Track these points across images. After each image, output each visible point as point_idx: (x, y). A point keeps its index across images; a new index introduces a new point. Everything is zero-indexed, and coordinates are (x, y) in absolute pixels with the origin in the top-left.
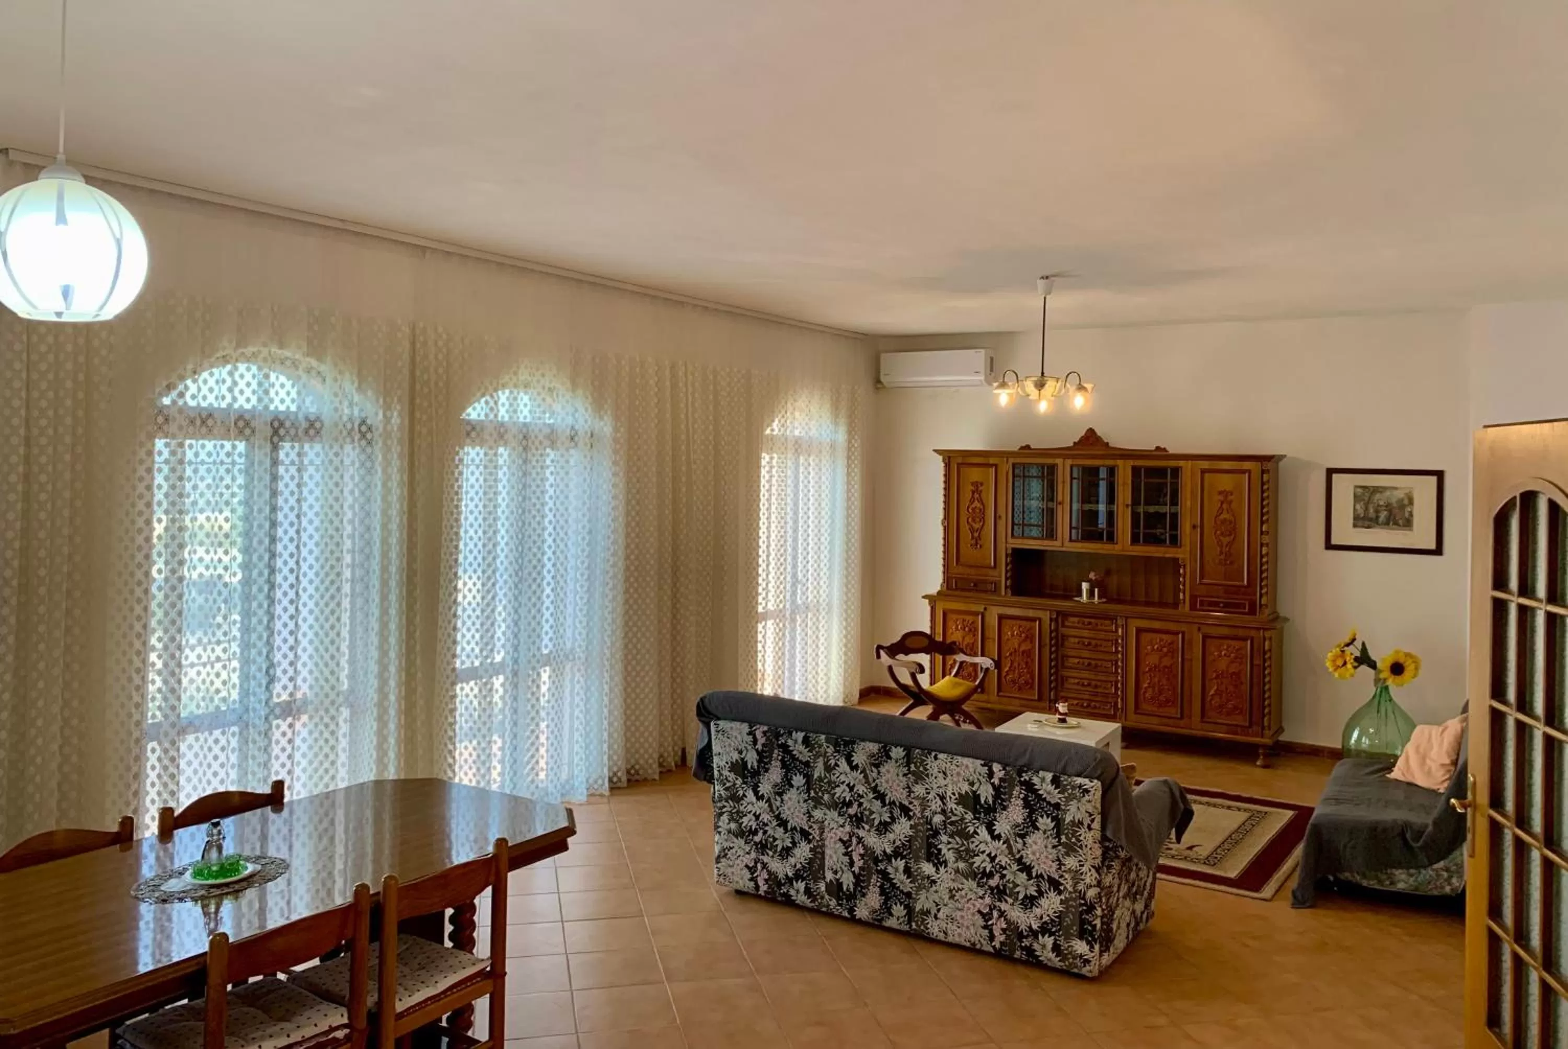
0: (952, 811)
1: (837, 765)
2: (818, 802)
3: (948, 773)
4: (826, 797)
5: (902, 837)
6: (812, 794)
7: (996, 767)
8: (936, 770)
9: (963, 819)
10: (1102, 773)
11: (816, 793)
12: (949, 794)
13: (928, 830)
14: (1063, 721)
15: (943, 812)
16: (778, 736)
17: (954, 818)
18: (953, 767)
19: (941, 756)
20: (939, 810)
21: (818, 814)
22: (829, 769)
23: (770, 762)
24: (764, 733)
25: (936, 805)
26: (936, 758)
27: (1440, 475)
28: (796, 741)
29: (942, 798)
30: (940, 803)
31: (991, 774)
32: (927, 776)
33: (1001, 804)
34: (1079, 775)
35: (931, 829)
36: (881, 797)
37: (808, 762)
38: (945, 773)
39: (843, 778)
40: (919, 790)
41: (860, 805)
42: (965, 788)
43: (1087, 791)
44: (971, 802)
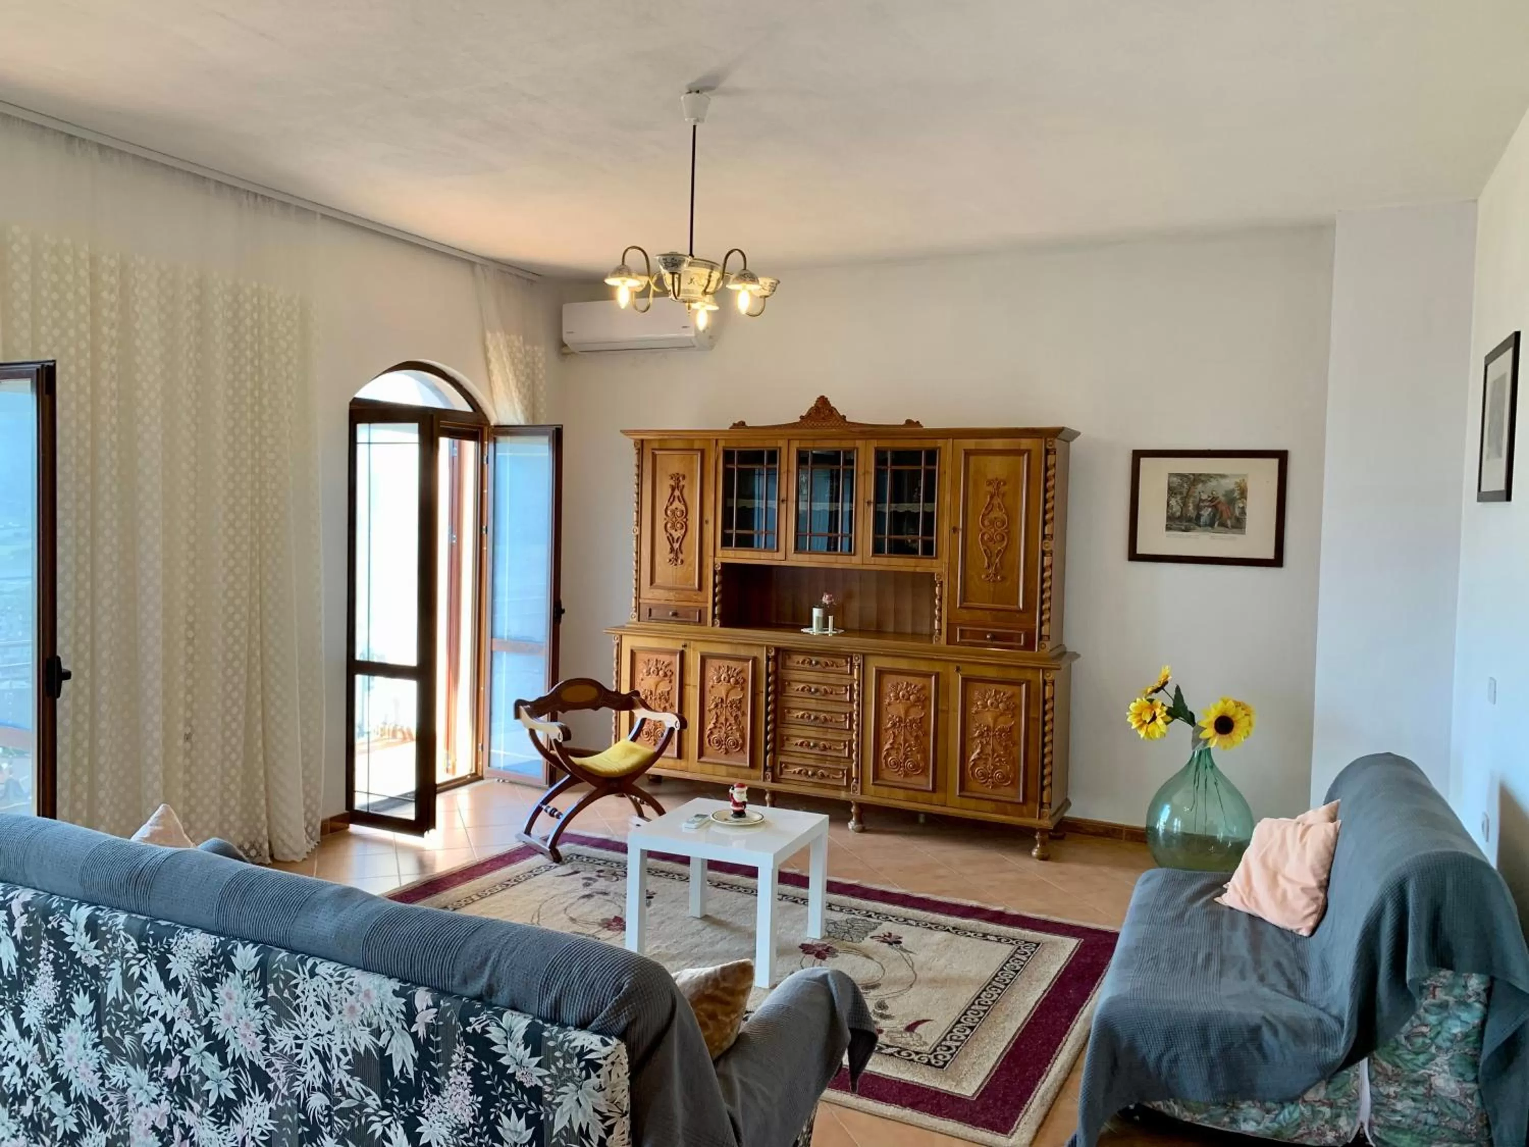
0: (341, 1089)
1: (143, 978)
2: (115, 1051)
3: (333, 1005)
4: (128, 1040)
5: (256, 1133)
6: (106, 1034)
7: (422, 998)
8: (312, 999)
9: (362, 1106)
10: (630, 1025)
11: (112, 1032)
12: (336, 1050)
13: (301, 1123)
14: (740, 814)
15: (326, 1088)
16: (46, 913)
17: (345, 1104)
18: (343, 994)
19: (324, 968)
20: (318, 1083)
21: (116, 1073)
22: (131, 984)
23: (35, 965)
24: (26, 905)
25: (313, 1072)
26: (313, 974)
27: (1282, 457)
28: (75, 924)
29: (324, 1059)
30: (319, 1068)
31: (410, 1015)
32: (297, 1009)
33: (430, 1080)
34: (582, 1025)
35: (305, 1123)
36: (218, 1046)
37: (96, 967)
38: (327, 1007)
39: (154, 1004)
40: (283, 1037)
41: (185, 1061)
42: (365, 1040)
43: (593, 1066)
44: (376, 1071)
